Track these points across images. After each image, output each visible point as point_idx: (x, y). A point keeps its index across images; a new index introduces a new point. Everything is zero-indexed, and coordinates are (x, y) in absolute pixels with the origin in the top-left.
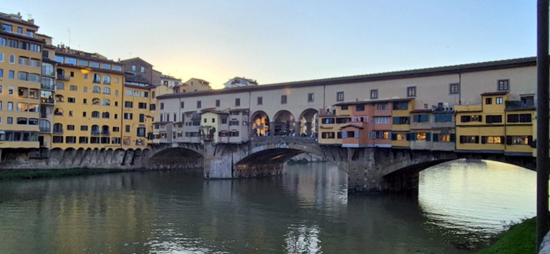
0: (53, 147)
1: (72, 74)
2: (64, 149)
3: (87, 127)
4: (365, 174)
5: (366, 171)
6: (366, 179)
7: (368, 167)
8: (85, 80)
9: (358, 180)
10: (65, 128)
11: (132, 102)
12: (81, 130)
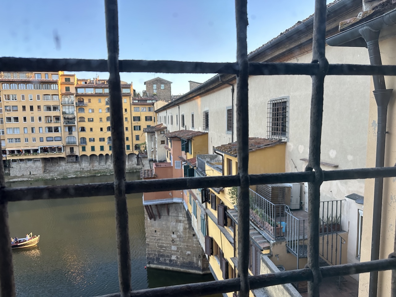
0: (81, 155)
1: (90, 101)
2: (89, 155)
3: (104, 138)
4: (173, 241)
5: (174, 236)
6: (174, 248)
7: (178, 231)
8: (100, 104)
9: (161, 247)
10: (88, 140)
11: (139, 117)
12: (100, 141)
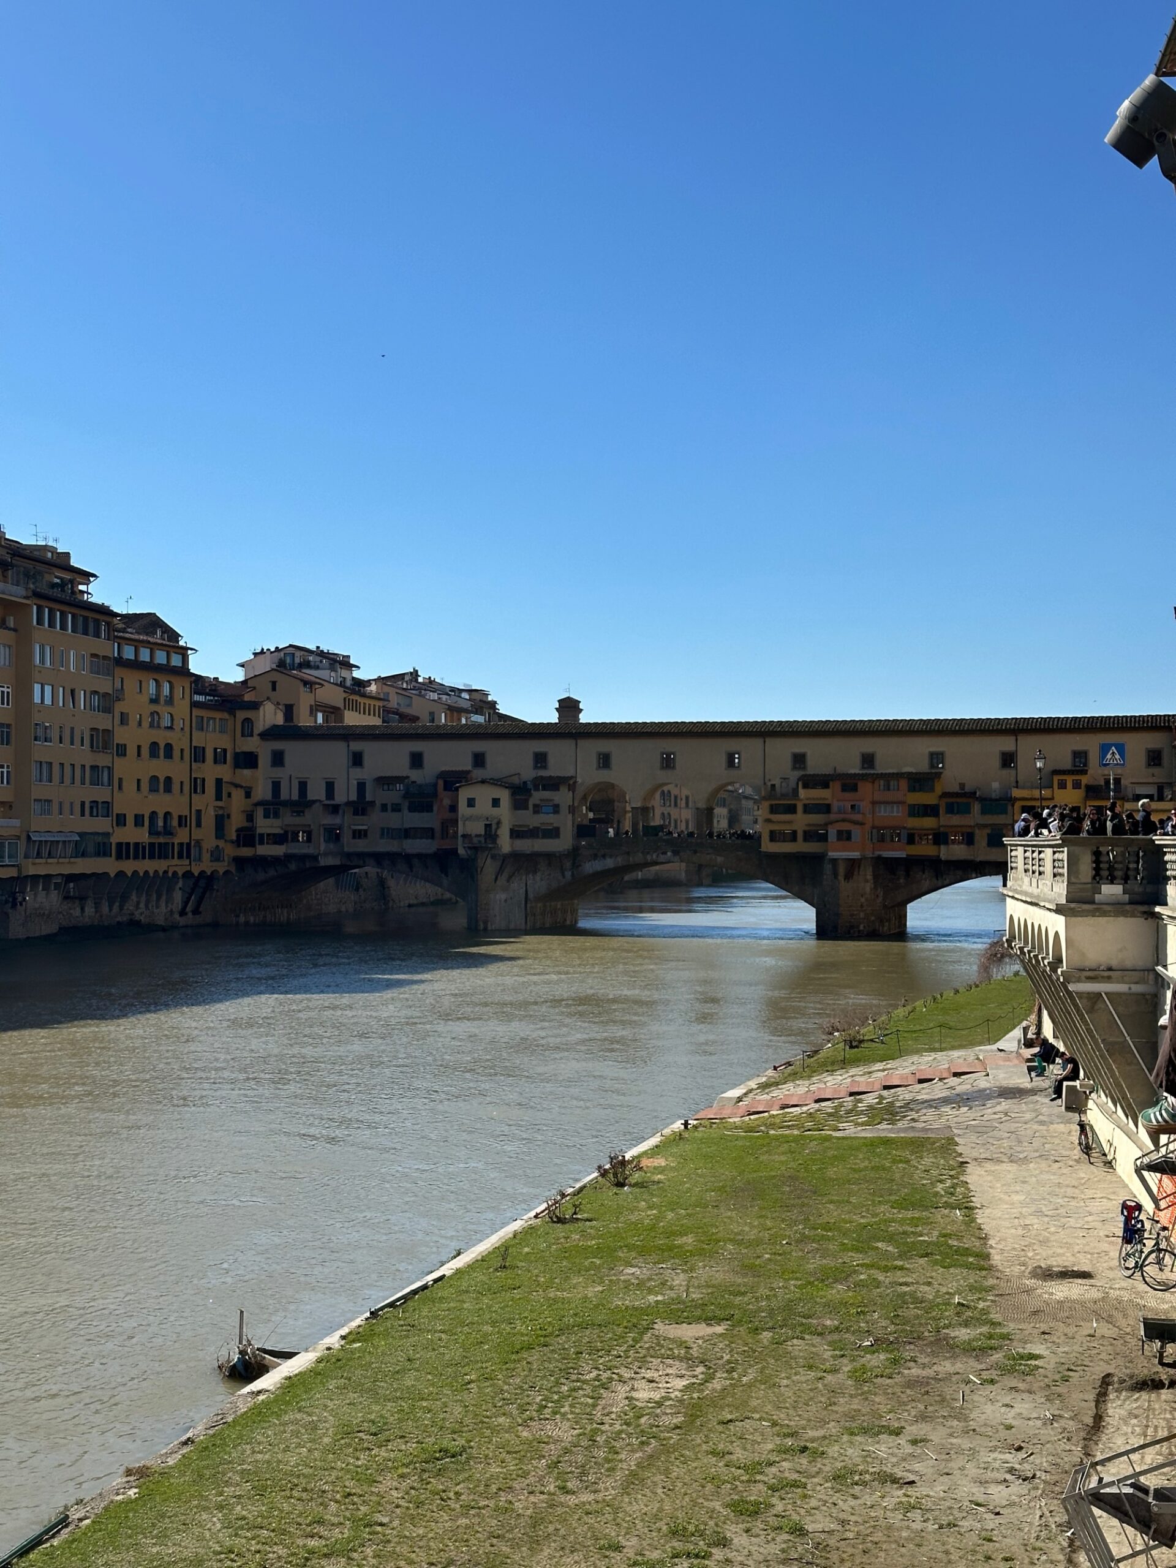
1: (122, 684)
3: (142, 816)
7: (865, 893)
8: (139, 696)
11: (204, 748)
12: (136, 825)
